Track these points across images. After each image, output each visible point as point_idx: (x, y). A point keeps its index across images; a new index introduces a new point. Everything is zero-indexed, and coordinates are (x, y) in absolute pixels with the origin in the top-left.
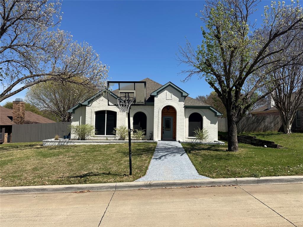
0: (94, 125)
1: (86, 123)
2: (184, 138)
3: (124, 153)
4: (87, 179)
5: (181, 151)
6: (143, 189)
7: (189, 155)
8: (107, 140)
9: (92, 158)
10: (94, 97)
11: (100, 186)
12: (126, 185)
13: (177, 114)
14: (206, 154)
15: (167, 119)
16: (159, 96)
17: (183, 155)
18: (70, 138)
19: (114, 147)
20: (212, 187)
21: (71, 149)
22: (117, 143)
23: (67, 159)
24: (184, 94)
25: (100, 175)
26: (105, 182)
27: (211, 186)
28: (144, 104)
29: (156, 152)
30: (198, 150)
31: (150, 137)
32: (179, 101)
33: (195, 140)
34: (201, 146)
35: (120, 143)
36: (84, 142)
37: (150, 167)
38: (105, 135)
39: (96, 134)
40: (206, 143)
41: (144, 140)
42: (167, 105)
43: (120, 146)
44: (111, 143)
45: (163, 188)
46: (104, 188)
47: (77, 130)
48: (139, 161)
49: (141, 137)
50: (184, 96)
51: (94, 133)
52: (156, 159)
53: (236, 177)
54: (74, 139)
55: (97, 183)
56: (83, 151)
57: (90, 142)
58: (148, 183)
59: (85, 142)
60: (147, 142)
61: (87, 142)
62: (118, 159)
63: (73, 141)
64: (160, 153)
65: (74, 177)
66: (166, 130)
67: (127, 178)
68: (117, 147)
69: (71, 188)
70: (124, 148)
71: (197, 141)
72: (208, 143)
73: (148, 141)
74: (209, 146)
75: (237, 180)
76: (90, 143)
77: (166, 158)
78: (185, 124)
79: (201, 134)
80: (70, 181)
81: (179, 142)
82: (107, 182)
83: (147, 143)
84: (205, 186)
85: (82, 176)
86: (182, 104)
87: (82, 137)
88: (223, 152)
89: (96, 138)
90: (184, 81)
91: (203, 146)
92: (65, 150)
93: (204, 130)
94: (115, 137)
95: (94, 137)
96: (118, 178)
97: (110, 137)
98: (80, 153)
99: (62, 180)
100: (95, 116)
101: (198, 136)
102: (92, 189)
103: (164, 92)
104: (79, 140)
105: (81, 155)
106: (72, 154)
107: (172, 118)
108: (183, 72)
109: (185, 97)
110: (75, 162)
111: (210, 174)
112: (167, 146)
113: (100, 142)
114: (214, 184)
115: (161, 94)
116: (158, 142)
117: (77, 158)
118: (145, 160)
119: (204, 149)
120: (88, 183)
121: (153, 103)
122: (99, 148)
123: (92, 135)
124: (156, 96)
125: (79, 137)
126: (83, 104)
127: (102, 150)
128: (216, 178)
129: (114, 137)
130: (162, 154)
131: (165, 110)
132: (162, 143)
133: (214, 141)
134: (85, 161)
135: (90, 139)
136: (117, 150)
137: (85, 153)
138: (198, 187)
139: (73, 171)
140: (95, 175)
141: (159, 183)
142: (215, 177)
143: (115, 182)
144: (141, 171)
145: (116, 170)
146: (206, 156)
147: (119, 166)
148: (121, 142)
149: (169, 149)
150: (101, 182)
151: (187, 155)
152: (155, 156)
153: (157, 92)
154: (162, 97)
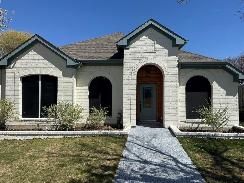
2: (179, 122)
10: (17, 51)
13: (165, 79)
15: (146, 88)
16: (132, 47)
24: (179, 41)
38: (40, 118)
39: (23, 116)
42: (147, 62)
50: (178, 45)
78: (179, 97)
81: (169, 129)
86: (175, 59)
95: (20, 121)
100: (21, 84)
103: (141, 39)
107: (154, 87)
109: (180, 46)
115: (135, 43)
121: (121, 60)
124: (126, 46)
131: (142, 74)
153: (128, 40)
154: (138, 48)
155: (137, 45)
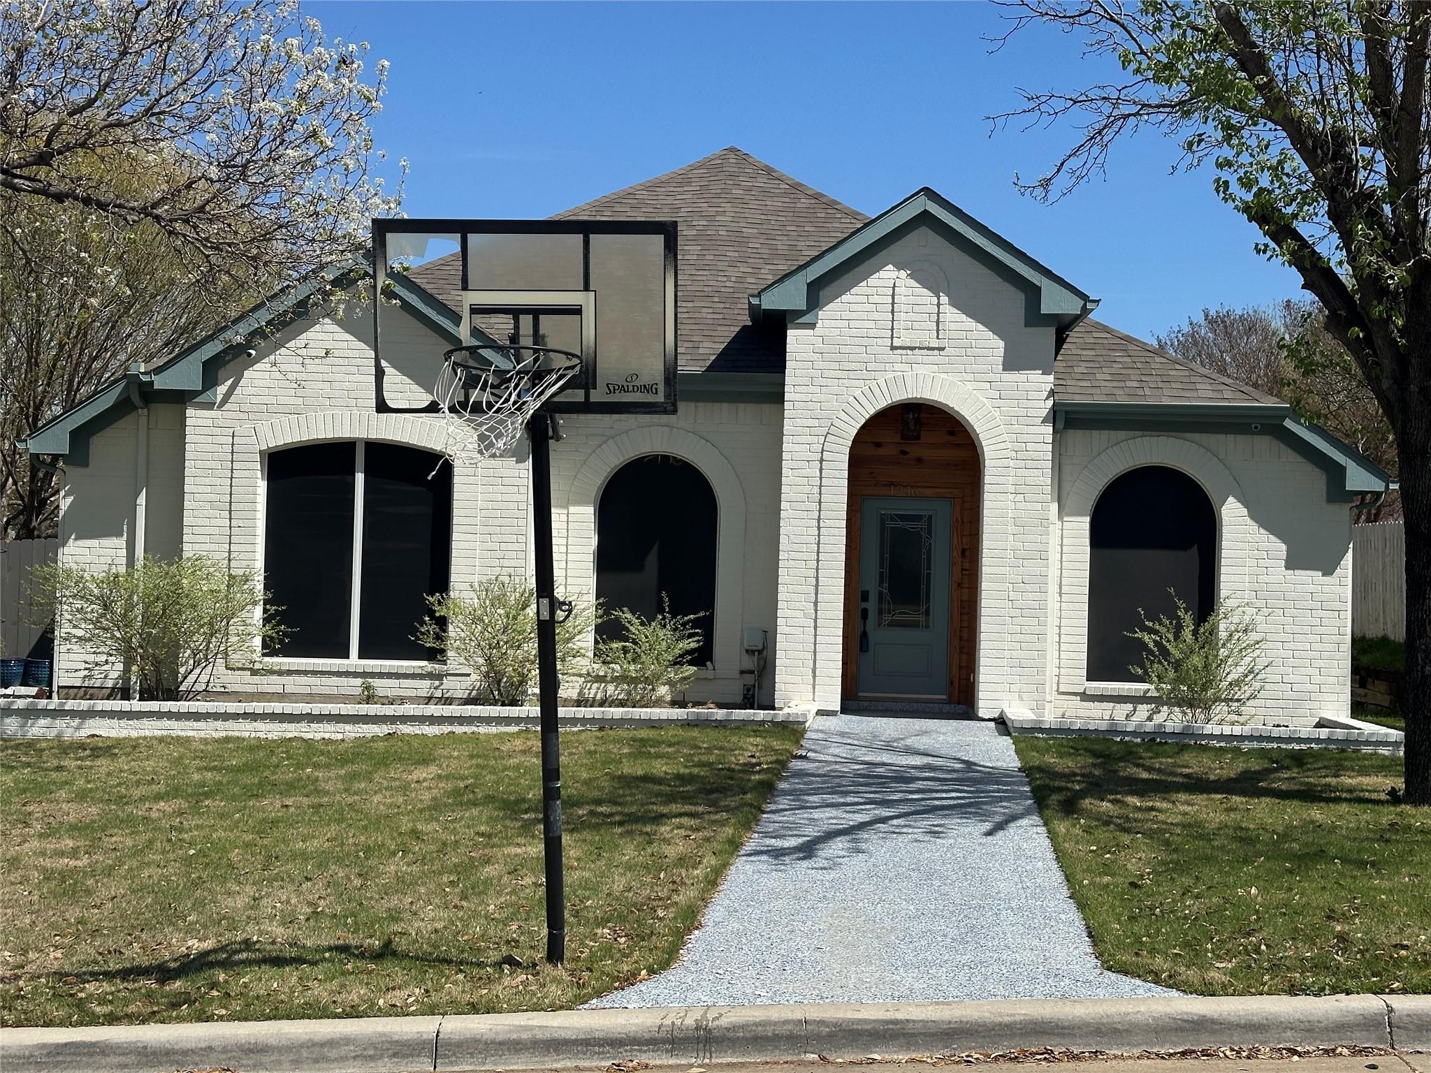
0: (260, 564)
1: (188, 551)
2: (1051, 694)
3: (512, 807)
4: (214, 985)
5: (1001, 799)
6: (647, 1066)
7: (1061, 827)
8: (369, 699)
9: (248, 837)
10: (252, 324)
11: (317, 1038)
12: (514, 1036)
13: (990, 478)
14: (1199, 824)
15: (901, 524)
16: (831, 315)
17: (1012, 828)
18: (50, 685)
19: (425, 762)
20: (1189, 1063)
21: (59, 768)
22: (459, 729)
23: (35, 844)
24: (1054, 302)
25: (313, 963)
26: (353, 1013)
27: (1183, 1054)
28: (660, 398)
29: (784, 802)
30: (1143, 788)
31: (750, 679)
32: (1011, 364)
33: (1143, 710)
34: (1186, 757)
35: (483, 729)
36: (170, 715)
37: (714, 914)
38: (354, 660)
39: (270, 648)
40: (1241, 738)
41: (695, 704)
42: (900, 396)
43: (482, 751)
44: (406, 729)
45: (801, 1063)
46: (344, 1050)
47: (105, 607)
48: (629, 867)
49: (670, 683)
50: (1052, 319)
51: (258, 641)
52: (778, 854)
53: (1392, 992)
54: (86, 692)
55: (288, 1018)
56: (162, 788)
57: (226, 717)
58: (690, 1021)
59: (178, 716)
60: (720, 725)
61: (197, 716)
62: (462, 850)
63: (70, 705)
64: (817, 814)
65: (109, 976)
66: (887, 618)
67: (525, 984)
68: (457, 762)
69: (92, 1055)
70: (517, 768)
71: (1159, 719)
72: (1251, 738)
73: (720, 714)
74: (1255, 765)
75: (1391, 1010)
76: (219, 724)
77: (863, 846)
78: (1053, 572)
79: (1196, 660)
80: (80, 1004)
81: (1002, 724)
82: (371, 1011)
83: (713, 734)
84: (1136, 1052)
85: (169, 970)
86: (1036, 388)
87: (157, 671)
88: (1356, 809)
89: (272, 684)
90: (1046, 183)
91: (1194, 764)
92: (16, 781)
93: (1222, 626)
94: (439, 677)
95: (254, 672)
96: (455, 986)
97: (398, 676)
98: (143, 799)
99: (18, 997)
100: (262, 487)
101: (1172, 674)
102: (258, 1057)
103: (873, 280)
104: (126, 695)
105: (154, 815)
106: (72, 812)
107: (942, 514)
108: (1036, 102)
109: (1063, 327)
110: (109, 872)
111: (1188, 967)
112: (885, 758)
113: (311, 718)
114: (1204, 1037)
115: (845, 298)
116: (812, 723)
117: (121, 839)
118: (681, 861)
119: (1198, 785)
120: (221, 1018)
122: (300, 766)
123: (236, 658)
124: (800, 313)
125: (127, 670)
126: (160, 382)
127: (330, 779)
128: (1225, 990)
129: (430, 676)
130: (829, 818)
131: (878, 445)
132: (842, 734)
133: (1320, 725)
134: (188, 861)
135: (225, 695)
136: (449, 786)
137: (184, 805)
138: (1076, 1057)
139: (96, 932)
140: (278, 961)
141: (775, 1023)
142: (1224, 986)
143: (432, 1010)
144: (640, 937)
145: (439, 925)
146: (1201, 837)
147: (464, 897)
148: (488, 720)
149: (902, 777)
150: (326, 1008)
151: (1042, 830)
152: (767, 835)
153: (809, 285)
154: (858, 324)
155: (854, 307)
